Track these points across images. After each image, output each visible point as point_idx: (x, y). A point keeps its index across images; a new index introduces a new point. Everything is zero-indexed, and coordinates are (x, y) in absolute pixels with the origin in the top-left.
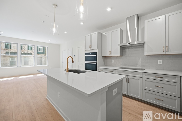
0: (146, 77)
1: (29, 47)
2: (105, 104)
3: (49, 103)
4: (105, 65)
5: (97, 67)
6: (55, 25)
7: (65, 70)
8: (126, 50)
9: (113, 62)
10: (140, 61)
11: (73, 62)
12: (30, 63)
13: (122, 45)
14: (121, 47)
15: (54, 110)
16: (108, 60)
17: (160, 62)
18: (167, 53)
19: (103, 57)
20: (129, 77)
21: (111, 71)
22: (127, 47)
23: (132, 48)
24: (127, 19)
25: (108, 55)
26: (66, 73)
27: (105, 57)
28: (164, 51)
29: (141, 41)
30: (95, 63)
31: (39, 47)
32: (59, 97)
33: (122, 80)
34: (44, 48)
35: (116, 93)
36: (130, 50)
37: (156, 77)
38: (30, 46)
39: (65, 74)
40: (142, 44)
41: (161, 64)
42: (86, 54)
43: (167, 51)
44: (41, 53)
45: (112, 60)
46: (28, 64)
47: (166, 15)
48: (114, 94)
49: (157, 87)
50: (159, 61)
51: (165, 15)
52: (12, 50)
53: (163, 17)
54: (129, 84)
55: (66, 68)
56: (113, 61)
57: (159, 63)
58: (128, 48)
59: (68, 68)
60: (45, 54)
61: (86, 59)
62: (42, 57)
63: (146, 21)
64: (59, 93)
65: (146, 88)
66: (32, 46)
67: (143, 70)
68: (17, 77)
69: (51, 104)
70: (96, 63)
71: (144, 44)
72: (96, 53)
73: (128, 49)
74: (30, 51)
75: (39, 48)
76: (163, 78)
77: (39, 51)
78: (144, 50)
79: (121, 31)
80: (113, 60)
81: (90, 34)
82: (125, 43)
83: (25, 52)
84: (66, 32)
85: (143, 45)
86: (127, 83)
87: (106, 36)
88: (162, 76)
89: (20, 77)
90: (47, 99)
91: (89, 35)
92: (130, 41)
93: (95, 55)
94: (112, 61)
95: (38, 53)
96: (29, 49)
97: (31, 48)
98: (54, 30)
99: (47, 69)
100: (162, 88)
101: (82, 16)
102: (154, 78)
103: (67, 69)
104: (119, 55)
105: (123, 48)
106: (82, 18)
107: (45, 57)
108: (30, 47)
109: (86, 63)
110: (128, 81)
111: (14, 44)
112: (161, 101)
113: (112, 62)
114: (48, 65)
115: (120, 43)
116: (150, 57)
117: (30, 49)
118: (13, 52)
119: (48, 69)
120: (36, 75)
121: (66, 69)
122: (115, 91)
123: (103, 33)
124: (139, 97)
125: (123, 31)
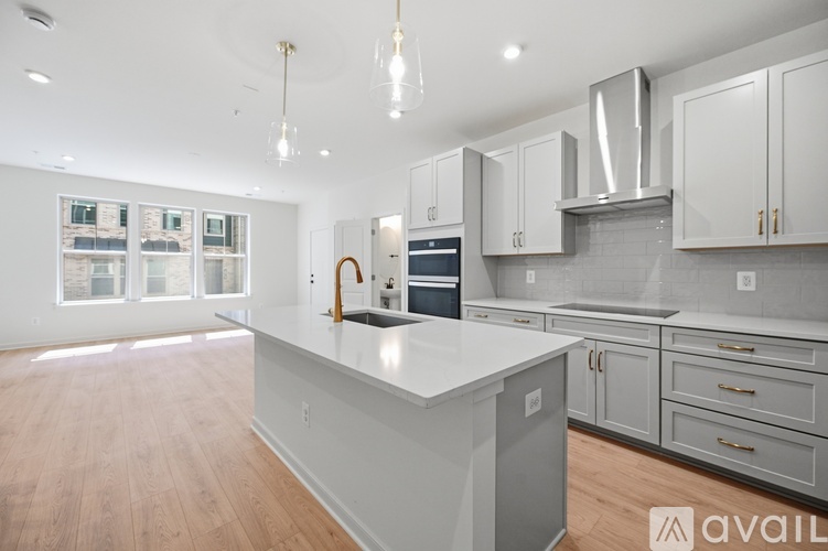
0: (679, 346)
1: (165, 215)
2: (490, 445)
3: (262, 450)
4: (498, 296)
5: (463, 303)
6: (284, 127)
7: (329, 313)
8: (591, 226)
9: (533, 281)
10: (655, 274)
11: (360, 280)
12: (171, 284)
13: (571, 204)
14: (566, 212)
15: (286, 474)
16: (511, 272)
17: (746, 280)
18: (774, 241)
19: (486, 257)
20: (602, 347)
21: (523, 322)
22: (597, 214)
23: (620, 219)
24: (594, 88)
25: (508, 249)
26: (333, 324)
27: (498, 257)
28: (761, 233)
29: (657, 186)
30: (454, 286)
31: (209, 216)
32: (307, 423)
33: (565, 355)
34: (229, 218)
35: (538, 408)
36: (608, 226)
37: (721, 347)
38: (169, 211)
39: (330, 328)
40: (662, 201)
41: (752, 288)
42: (413, 245)
43: (776, 232)
44: (216, 242)
45: (529, 272)
46: (164, 291)
47: (771, 69)
48: (529, 412)
49: (728, 393)
50: (740, 275)
51: (765, 70)
52: (101, 230)
53: (758, 76)
54: (600, 376)
55: (333, 306)
56: (531, 276)
57: (740, 287)
58: (600, 217)
59: (341, 306)
60: (235, 243)
61: (416, 266)
62: (221, 261)
63: (678, 100)
64: (305, 406)
65: (679, 394)
66: (180, 212)
67: (666, 314)
68: (125, 344)
69: (272, 452)
70: (459, 285)
71: (669, 200)
72: (455, 243)
73: (598, 225)
74: (172, 235)
75: (209, 220)
76: (752, 350)
77: (209, 231)
78: (670, 227)
79: (570, 144)
80: (533, 272)
81: (429, 160)
82: (585, 197)
83: (154, 238)
84: (325, 153)
85: (666, 202)
86: (593, 372)
87: (499, 164)
88: (749, 342)
89: (139, 345)
90: (254, 434)
91: (425, 161)
92: (612, 189)
93: (454, 251)
94: (528, 276)
95: (207, 241)
96: (165, 227)
97: (177, 222)
98: (283, 147)
99: (246, 312)
100: (747, 398)
101: (397, 95)
102: (715, 351)
103: (336, 310)
104: (558, 249)
105: (575, 219)
106: (399, 99)
107: (235, 259)
108: (169, 218)
109: (411, 284)
110: (597, 364)
111: (108, 206)
112: (747, 455)
113: (528, 281)
114: (249, 294)
115: (565, 196)
116: (699, 256)
117: (170, 223)
118: (105, 237)
119: (249, 311)
120: (200, 336)
121: (333, 310)
122: (533, 400)
123: (488, 155)
124: (647, 435)
125: (575, 141)
